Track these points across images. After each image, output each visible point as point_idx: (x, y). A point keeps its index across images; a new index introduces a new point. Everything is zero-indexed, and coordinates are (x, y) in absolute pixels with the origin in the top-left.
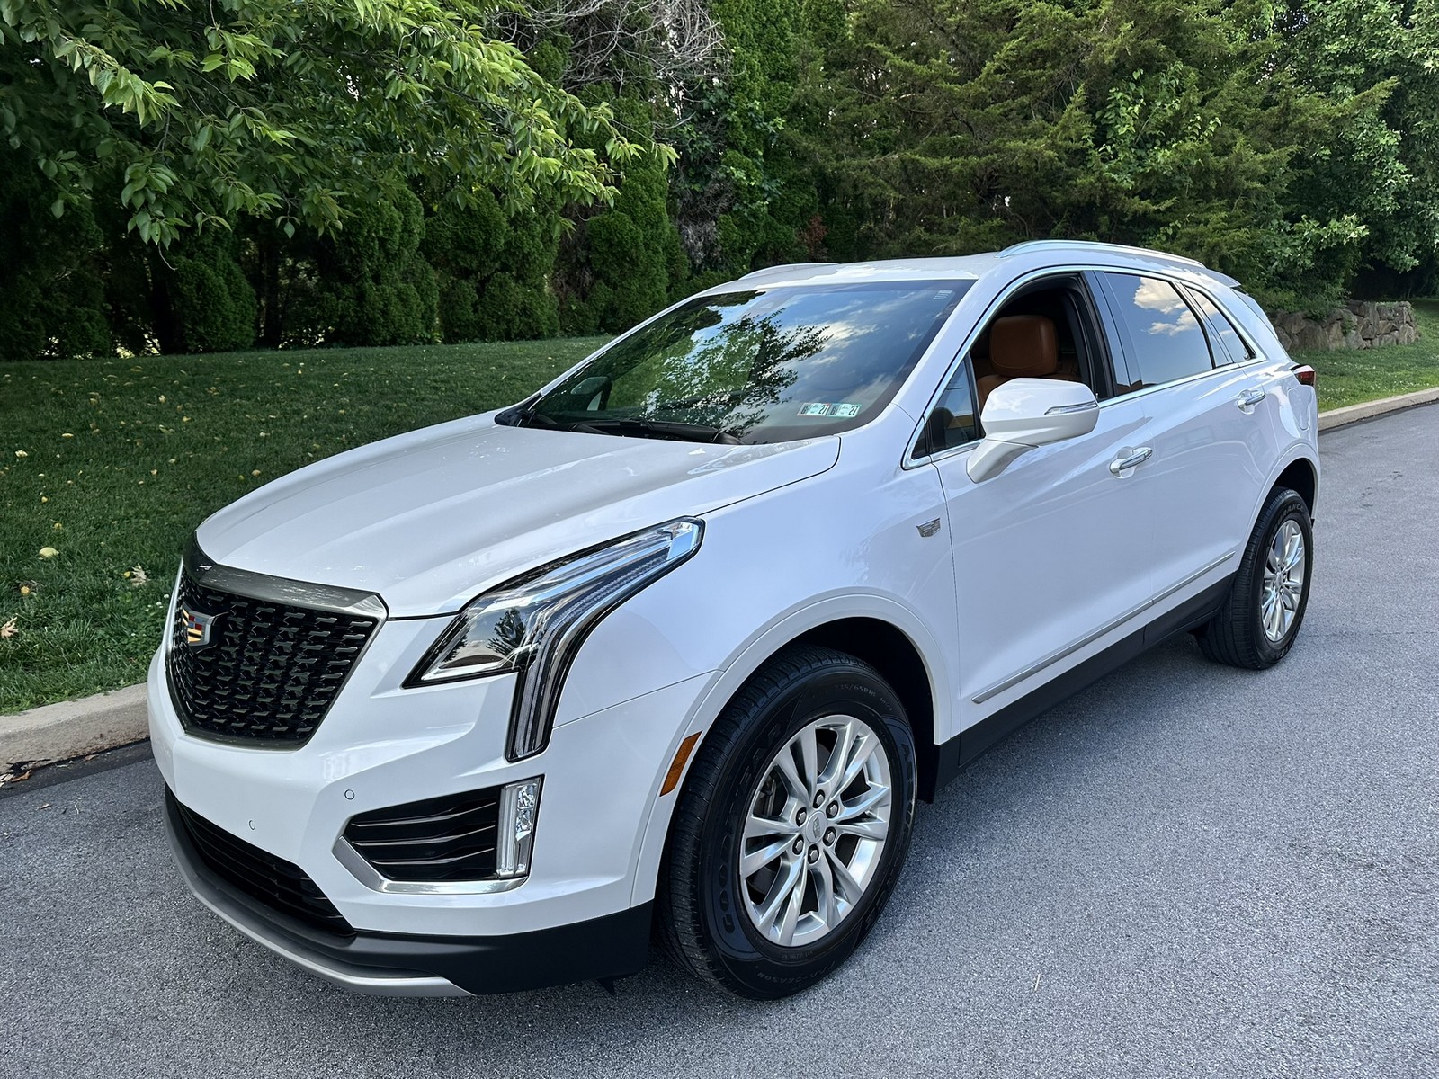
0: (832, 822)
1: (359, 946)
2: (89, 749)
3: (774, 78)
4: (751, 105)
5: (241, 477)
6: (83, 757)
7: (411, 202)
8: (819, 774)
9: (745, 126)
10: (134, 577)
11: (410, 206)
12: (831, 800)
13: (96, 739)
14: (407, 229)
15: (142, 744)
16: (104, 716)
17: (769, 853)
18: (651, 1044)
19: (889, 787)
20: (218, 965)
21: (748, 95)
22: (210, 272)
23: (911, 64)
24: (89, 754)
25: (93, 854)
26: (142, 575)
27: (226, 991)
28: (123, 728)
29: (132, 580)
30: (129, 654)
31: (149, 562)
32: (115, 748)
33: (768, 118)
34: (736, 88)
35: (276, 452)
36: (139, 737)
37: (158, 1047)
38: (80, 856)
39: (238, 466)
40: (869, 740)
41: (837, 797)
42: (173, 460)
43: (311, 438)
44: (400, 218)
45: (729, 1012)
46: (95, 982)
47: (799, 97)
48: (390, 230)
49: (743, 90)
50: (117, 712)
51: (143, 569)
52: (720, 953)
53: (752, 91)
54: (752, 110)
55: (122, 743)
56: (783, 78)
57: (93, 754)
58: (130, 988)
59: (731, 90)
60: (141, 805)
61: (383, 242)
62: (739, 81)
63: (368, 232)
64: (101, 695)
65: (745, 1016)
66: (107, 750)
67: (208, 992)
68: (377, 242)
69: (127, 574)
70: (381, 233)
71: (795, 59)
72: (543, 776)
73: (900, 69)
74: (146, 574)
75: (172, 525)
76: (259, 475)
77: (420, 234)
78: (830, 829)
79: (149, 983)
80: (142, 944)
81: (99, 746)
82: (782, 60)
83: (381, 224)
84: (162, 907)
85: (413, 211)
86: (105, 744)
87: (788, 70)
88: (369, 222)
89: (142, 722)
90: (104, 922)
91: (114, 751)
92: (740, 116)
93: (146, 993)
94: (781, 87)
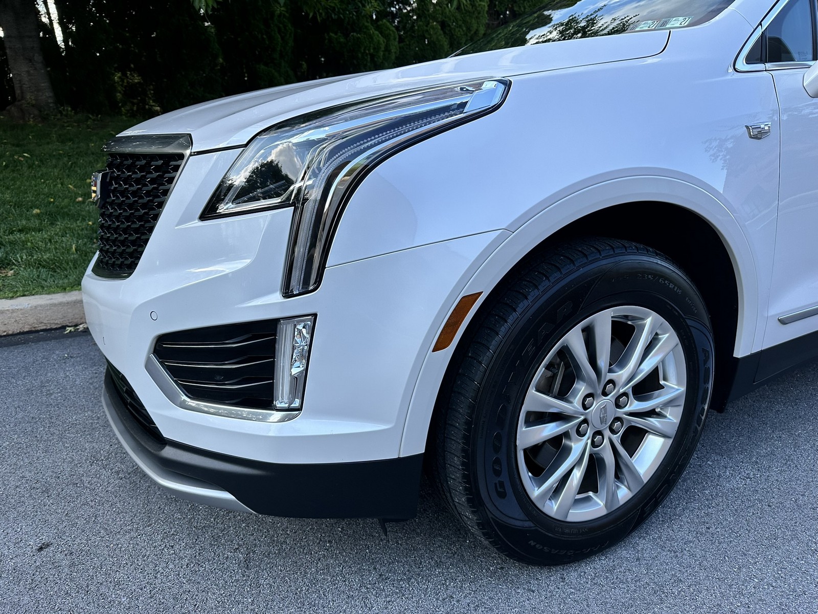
0: (620, 412)
1: (169, 452)
7: (391, 32)
8: (610, 365)
11: (390, 35)
12: (622, 391)
14: (387, 49)
17: (549, 430)
18: (424, 584)
19: (683, 389)
22: (276, 74)
40: (669, 338)
41: (628, 388)
44: (384, 42)
45: (502, 568)
48: (377, 49)
52: (490, 516)
61: (372, 56)
63: (364, 50)
68: (369, 56)
70: (372, 51)
72: (315, 315)
77: (395, 53)
78: (618, 419)
83: (372, 45)
85: (392, 38)
88: (365, 44)
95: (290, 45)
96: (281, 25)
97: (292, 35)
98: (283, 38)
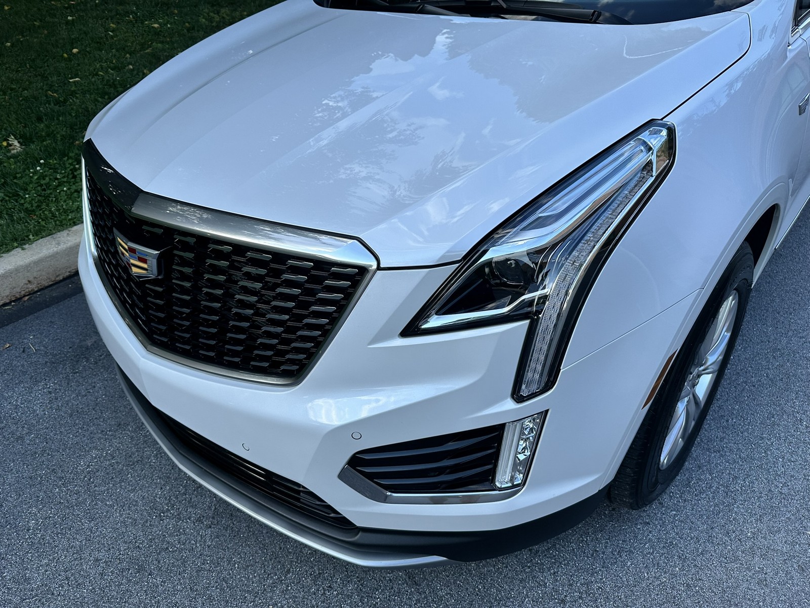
1: (360, 538)
2: (23, 293)
5: (65, 55)
6: (20, 299)
10: (11, 145)
13: (27, 284)
15: (61, 284)
16: (27, 267)
19: (730, 333)
20: (197, 491)
24: (25, 296)
25: (60, 390)
26: (16, 143)
28: (44, 273)
29: (10, 148)
30: (29, 212)
31: (18, 132)
32: (42, 289)
35: (85, 33)
36: (58, 279)
37: (179, 580)
38: (50, 393)
39: (60, 46)
40: (735, 302)
42: (9, 44)
43: (107, 19)
46: (105, 516)
50: (36, 263)
51: (16, 138)
55: (47, 285)
57: (28, 295)
58: (136, 520)
60: (81, 341)
64: (19, 250)
65: (627, 513)
66: (37, 291)
67: (199, 520)
69: (5, 144)
72: (547, 412)
74: (19, 142)
75: (26, 99)
76: (78, 53)
78: (698, 376)
79: (149, 515)
80: (130, 476)
81: (30, 290)
84: (132, 438)
86: (33, 287)
89: (57, 268)
90: (92, 456)
91: (42, 292)
93: (150, 525)
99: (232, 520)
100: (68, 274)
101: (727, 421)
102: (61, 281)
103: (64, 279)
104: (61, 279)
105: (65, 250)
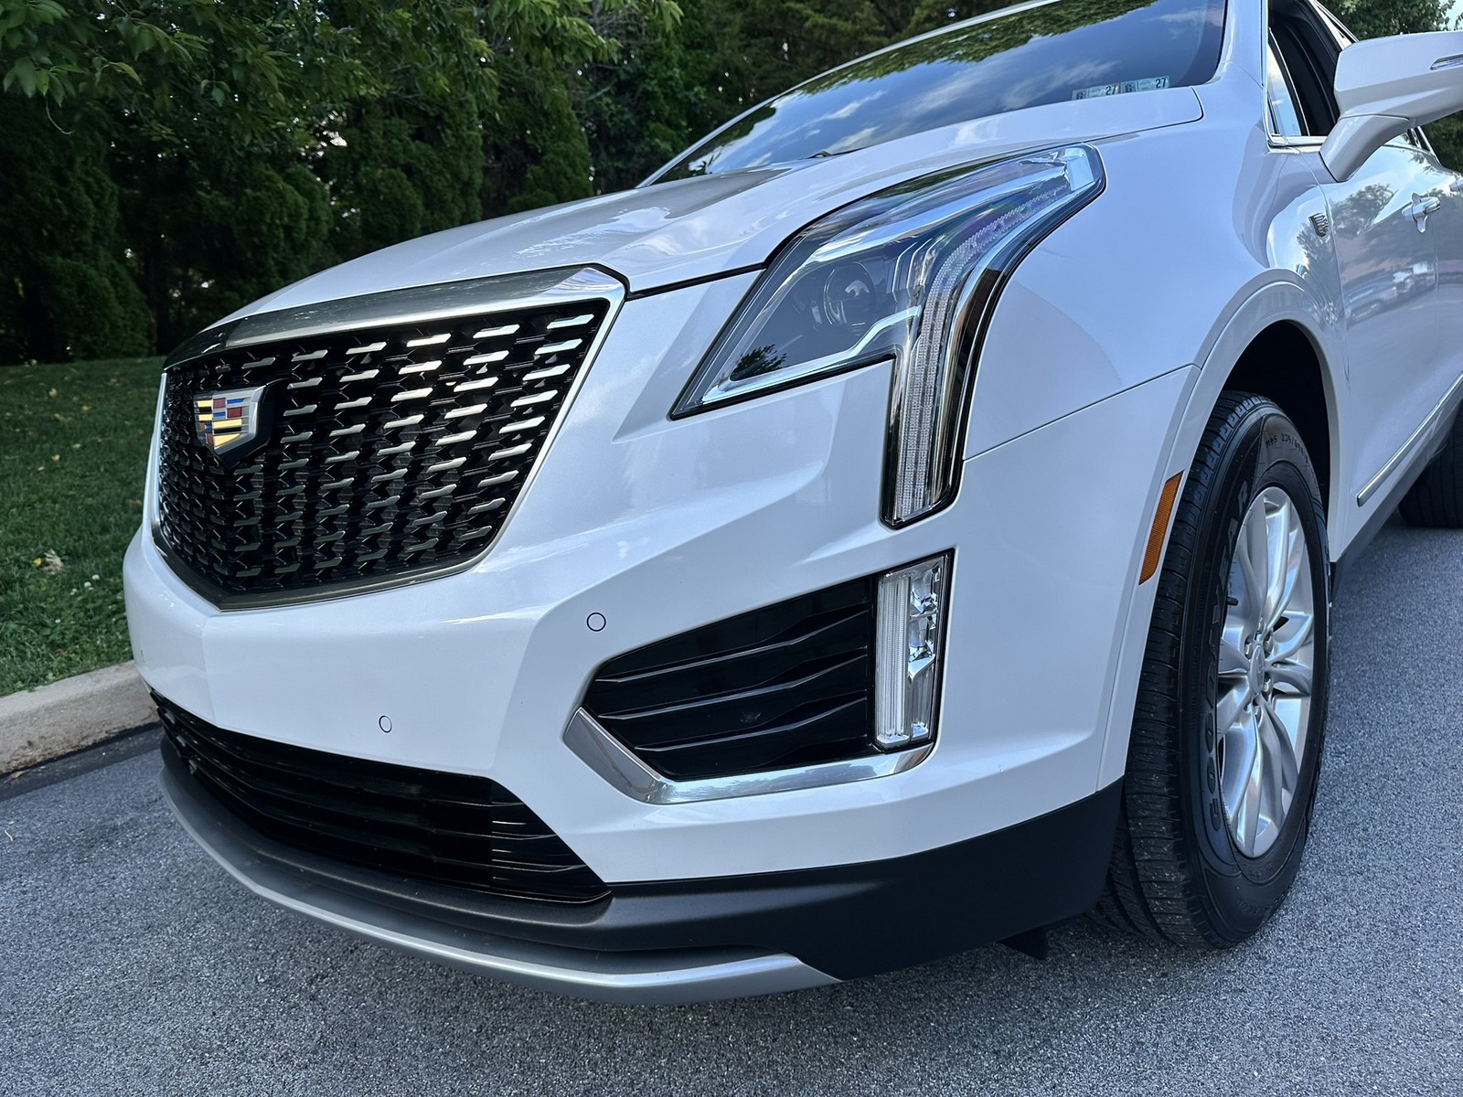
0: (1268, 663)
1: (616, 916)
2: (14, 764)
3: (689, 47)
4: (670, 73)
6: (8, 774)
7: (316, 187)
9: (666, 96)
10: (48, 564)
11: (315, 190)
12: (1268, 629)
13: (24, 748)
14: (314, 218)
15: (89, 753)
16: (32, 717)
17: (1237, 701)
19: (1311, 614)
20: (289, 1014)
21: (666, 64)
22: (92, 272)
23: (834, 21)
24: (16, 770)
25: (45, 888)
26: (57, 561)
27: (315, 1052)
28: (60, 731)
29: (46, 568)
30: (54, 646)
31: (64, 547)
32: (51, 760)
33: (689, 87)
34: (652, 57)
36: (84, 743)
38: (24, 893)
42: (78, 446)
44: (305, 204)
46: (85, 1067)
47: (718, 65)
48: (295, 216)
49: (660, 59)
50: (50, 710)
51: (59, 554)
53: (669, 59)
54: (671, 78)
55: (61, 752)
56: (700, 46)
57: (22, 770)
59: (647, 59)
60: (104, 820)
61: (288, 230)
62: (655, 49)
63: (272, 219)
64: (25, 692)
66: (41, 764)
67: (286, 1058)
68: (281, 230)
69: (38, 562)
70: (286, 219)
71: (709, 26)
72: (951, 552)
73: (822, 26)
74: (62, 561)
75: (88, 508)
77: (327, 222)
78: (1267, 675)
79: (180, 1057)
80: (153, 999)
81: (28, 759)
82: (697, 27)
83: (285, 209)
84: (171, 944)
85: (319, 196)
86: (35, 754)
87: (704, 38)
88: (272, 208)
89: (87, 722)
90: (83, 977)
91: (52, 764)
92: (660, 86)
93: (178, 1074)
94: (698, 55)
95: (112, 216)
96: (91, 180)
97: (115, 198)
98: (97, 204)
99: (354, 1052)
100: (103, 735)
101: (1365, 830)
102: (88, 748)
103: (96, 745)
104: (90, 744)
105: (107, 691)
